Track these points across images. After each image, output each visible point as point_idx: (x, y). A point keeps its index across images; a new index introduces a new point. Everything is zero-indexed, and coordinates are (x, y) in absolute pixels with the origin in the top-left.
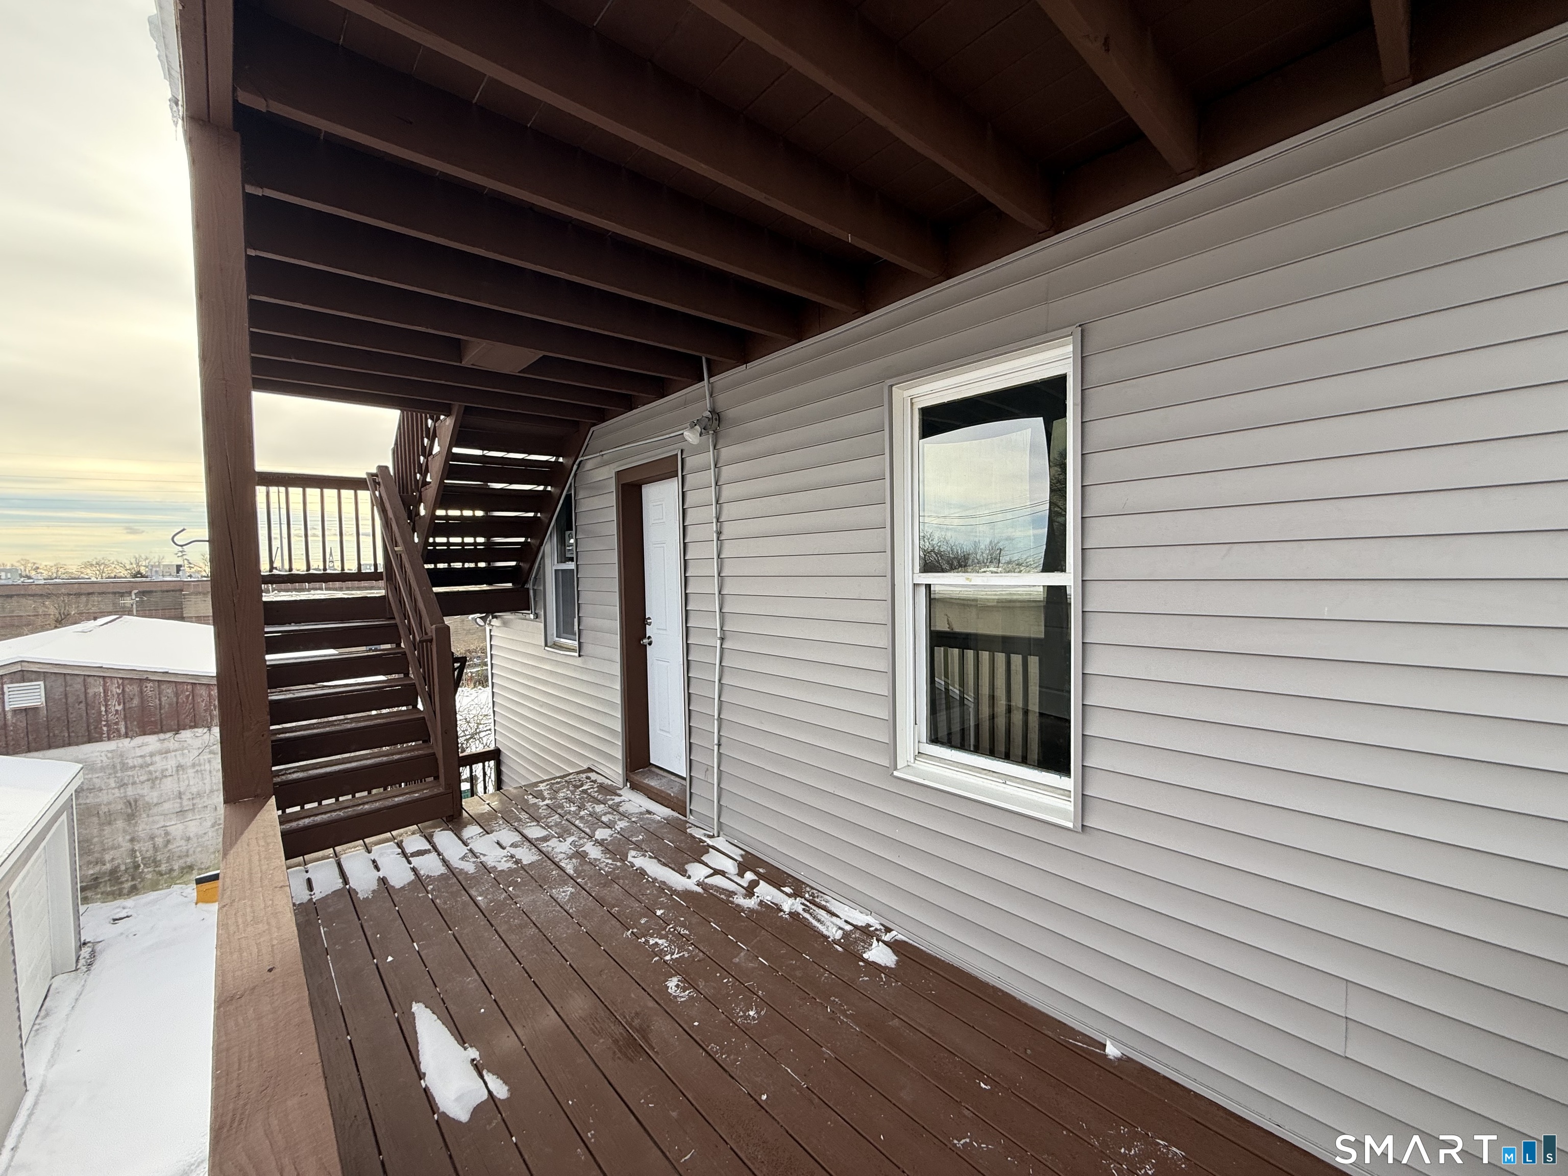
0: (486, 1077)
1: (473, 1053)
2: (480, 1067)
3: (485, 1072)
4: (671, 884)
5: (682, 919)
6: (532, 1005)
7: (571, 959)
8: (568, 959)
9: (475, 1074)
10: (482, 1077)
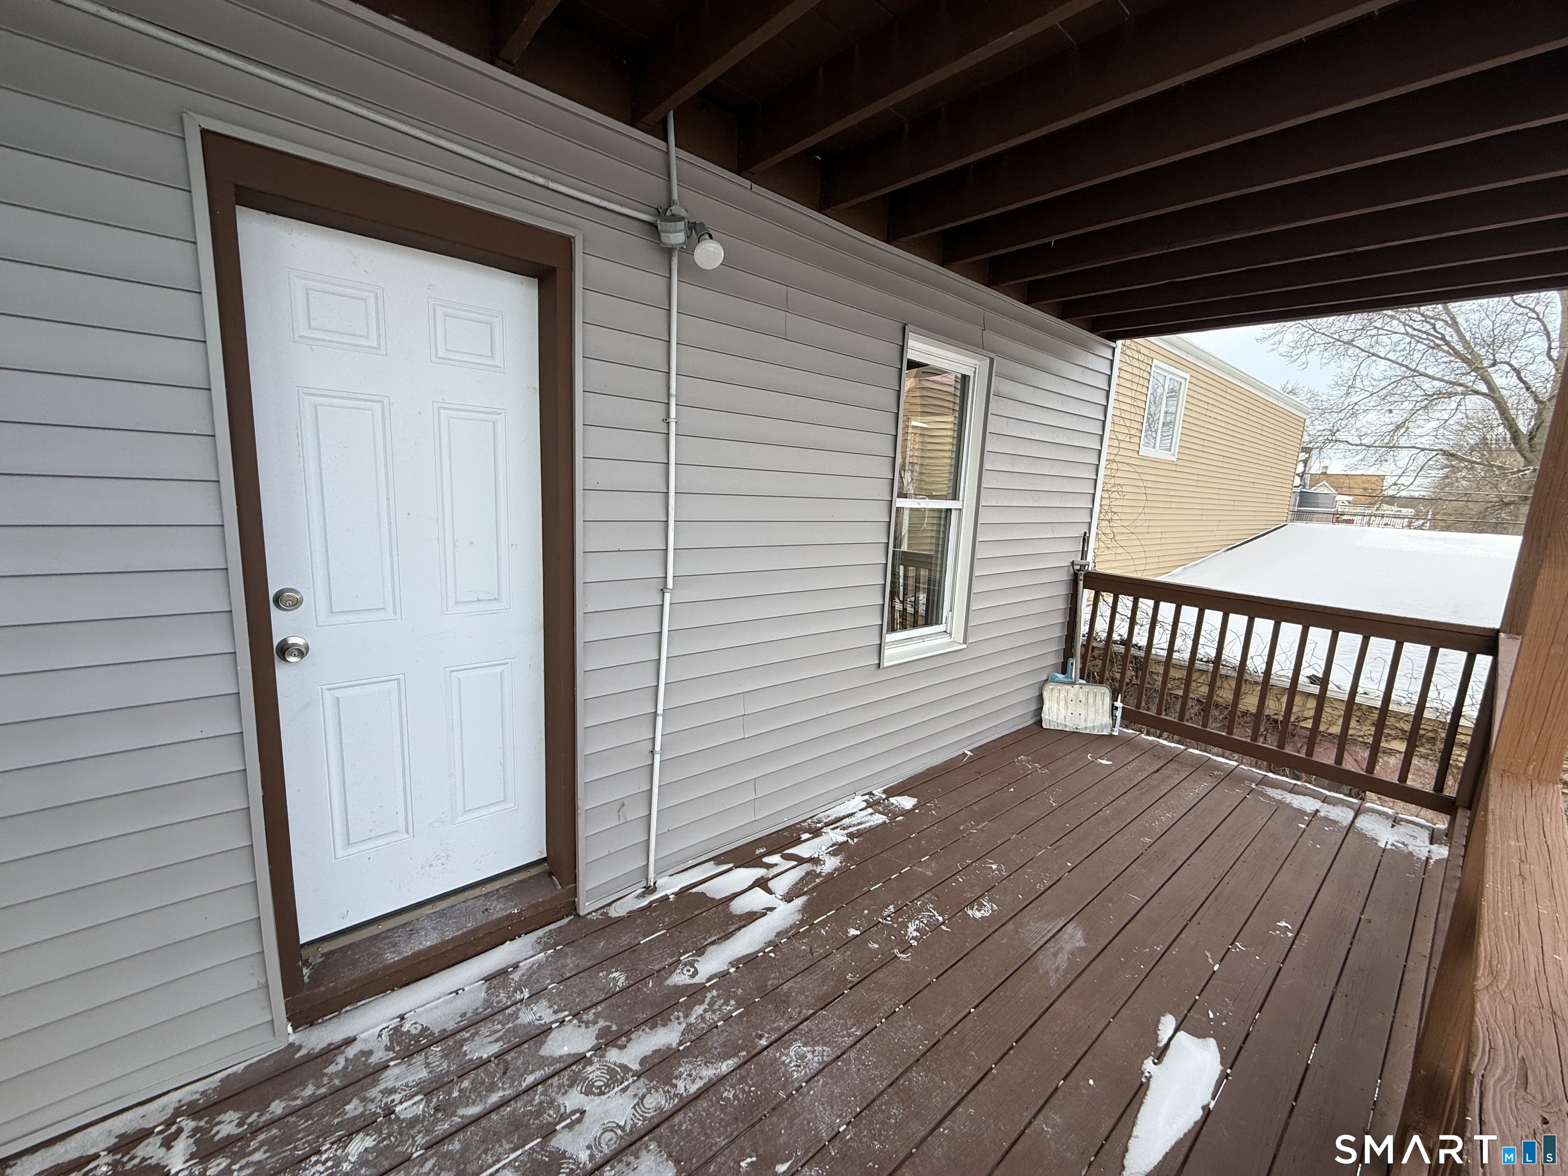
0: (1165, 1041)
1: (1149, 1065)
2: (1158, 1052)
3: (1161, 1045)
4: (791, 922)
5: (866, 912)
6: (1057, 1029)
7: (967, 1007)
8: (967, 1010)
9: (1169, 1053)
10: (1167, 1046)
